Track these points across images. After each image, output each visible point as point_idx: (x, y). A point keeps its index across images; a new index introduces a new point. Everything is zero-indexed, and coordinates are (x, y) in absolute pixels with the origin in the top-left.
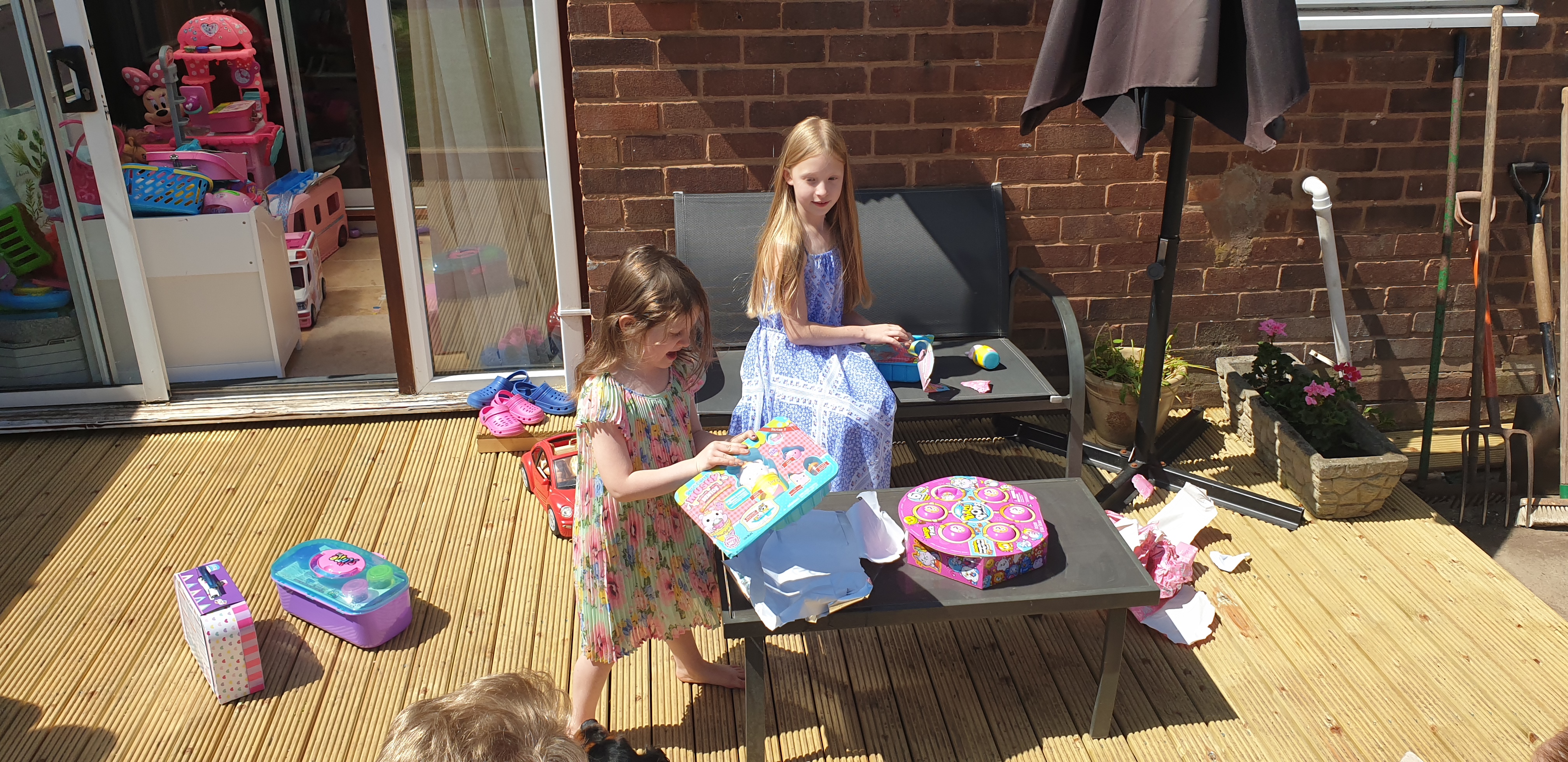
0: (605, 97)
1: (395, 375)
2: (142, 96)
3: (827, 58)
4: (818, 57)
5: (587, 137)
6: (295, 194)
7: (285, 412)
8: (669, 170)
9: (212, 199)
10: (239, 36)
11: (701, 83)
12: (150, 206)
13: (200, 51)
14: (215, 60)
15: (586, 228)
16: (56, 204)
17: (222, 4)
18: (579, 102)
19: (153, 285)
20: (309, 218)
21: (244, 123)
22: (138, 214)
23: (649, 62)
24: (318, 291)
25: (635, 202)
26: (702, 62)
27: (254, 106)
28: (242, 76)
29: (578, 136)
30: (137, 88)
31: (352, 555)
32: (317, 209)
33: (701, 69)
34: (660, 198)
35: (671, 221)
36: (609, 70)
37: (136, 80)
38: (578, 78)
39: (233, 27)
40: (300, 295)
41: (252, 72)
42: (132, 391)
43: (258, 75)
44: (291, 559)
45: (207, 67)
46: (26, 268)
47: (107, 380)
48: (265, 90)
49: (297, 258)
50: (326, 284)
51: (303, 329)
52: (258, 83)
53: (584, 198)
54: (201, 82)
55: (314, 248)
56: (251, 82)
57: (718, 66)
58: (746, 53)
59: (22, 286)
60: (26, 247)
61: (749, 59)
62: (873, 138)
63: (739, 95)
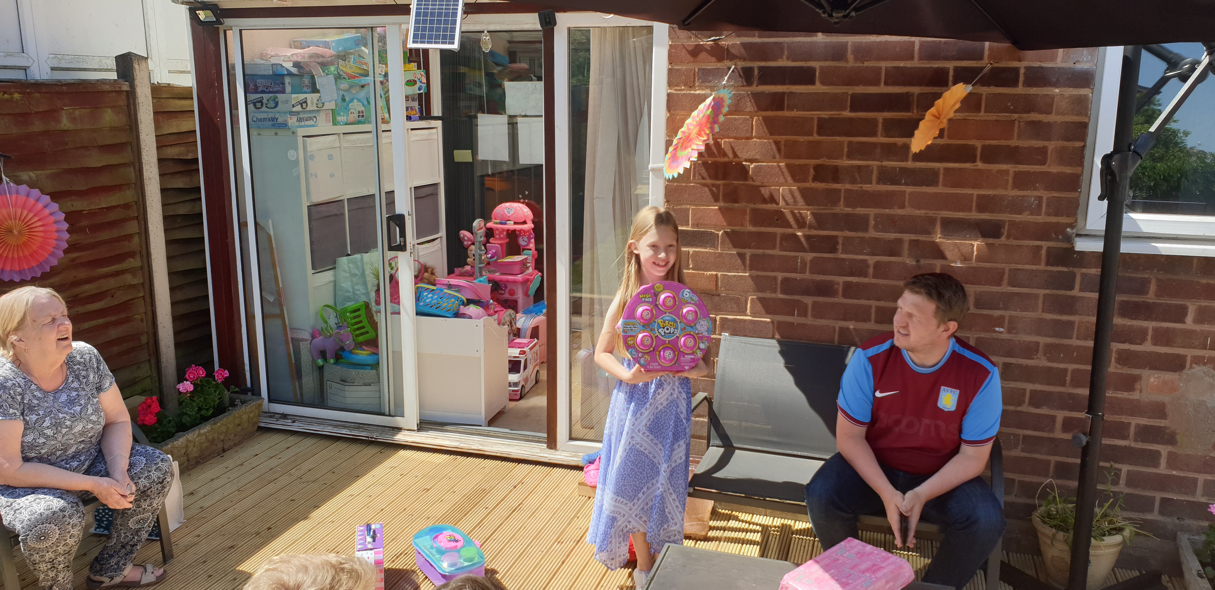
1: (545, 435)
2: (467, 248)
3: (840, 251)
4: (834, 250)
7: (476, 448)
8: (721, 318)
9: (463, 310)
10: (525, 216)
11: (749, 262)
12: (427, 310)
13: (501, 223)
14: (510, 230)
16: (380, 303)
17: (520, 196)
19: (420, 357)
21: (517, 269)
22: (418, 313)
23: (713, 246)
26: (749, 248)
27: (526, 259)
28: (524, 240)
30: (466, 243)
31: (458, 537)
33: (748, 252)
34: (713, 336)
35: (717, 354)
36: (689, 249)
37: (466, 238)
39: (522, 210)
40: (514, 378)
41: (529, 239)
42: (399, 421)
43: (533, 240)
44: (426, 534)
45: (505, 233)
46: (361, 339)
47: (387, 413)
48: (536, 250)
49: (520, 354)
51: (511, 400)
52: (532, 245)
54: (500, 242)
55: (534, 350)
56: (527, 245)
57: (760, 251)
58: (781, 244)
59: (357, 349)
60: (363, 327)
61: (783, 249)
62: (873, 310)
63: (774, 271)
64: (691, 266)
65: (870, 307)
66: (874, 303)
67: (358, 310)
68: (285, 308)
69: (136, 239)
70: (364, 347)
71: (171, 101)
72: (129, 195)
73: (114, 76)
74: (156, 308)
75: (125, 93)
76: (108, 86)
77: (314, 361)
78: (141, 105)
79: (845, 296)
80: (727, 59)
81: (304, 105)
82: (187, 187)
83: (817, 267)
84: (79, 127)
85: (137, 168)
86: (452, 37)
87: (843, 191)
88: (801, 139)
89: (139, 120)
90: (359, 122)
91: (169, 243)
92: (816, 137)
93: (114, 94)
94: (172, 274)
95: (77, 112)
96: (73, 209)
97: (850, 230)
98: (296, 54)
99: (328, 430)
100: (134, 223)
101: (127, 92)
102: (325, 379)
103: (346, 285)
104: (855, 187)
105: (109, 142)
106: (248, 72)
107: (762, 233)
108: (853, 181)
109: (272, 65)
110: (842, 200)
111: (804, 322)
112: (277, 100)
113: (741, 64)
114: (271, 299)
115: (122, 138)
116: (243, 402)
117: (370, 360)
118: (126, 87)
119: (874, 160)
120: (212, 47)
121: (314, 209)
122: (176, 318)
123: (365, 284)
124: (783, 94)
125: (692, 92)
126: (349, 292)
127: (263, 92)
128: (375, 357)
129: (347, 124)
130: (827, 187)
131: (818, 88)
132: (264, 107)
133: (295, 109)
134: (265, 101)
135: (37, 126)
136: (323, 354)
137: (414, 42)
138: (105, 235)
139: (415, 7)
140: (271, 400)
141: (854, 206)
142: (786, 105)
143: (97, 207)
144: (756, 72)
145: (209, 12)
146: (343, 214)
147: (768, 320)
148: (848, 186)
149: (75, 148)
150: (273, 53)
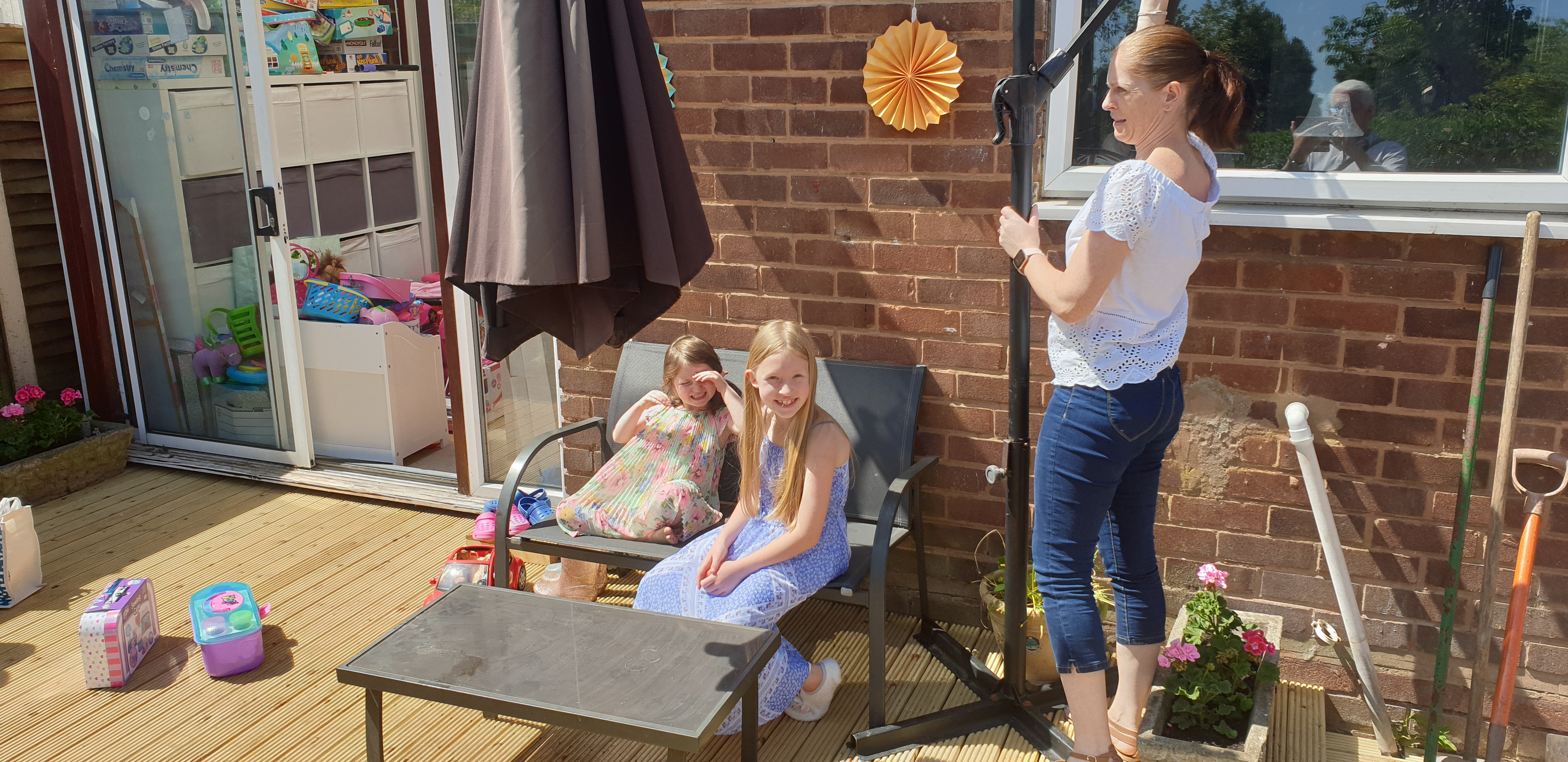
1: (455, 476)
12: (314, 312)
19: (310, 374)
31: (239, 598)
47: (278, 445)
65: (796, 301)
66: (800, 297)
67: (248, 314)
68: (159, 313)
70: (251, 362)
79: (765, 287)
81: (171, 49)
83: (731, 249)
87: (752, 145)
88: (696, 74)
92: (713, 72)
97: (765, 199)
99: (207, 467)
102: (213, 403)
103: (246, 283)
104: (766, 140)
106: (91, 6)
108: (763, 132)
110: (752, 157)
111: (721, 323)
112: (132, 43)
114: (141, 300)
116: (105, 431)
117: (259, 378)
119: (786, 101)
121: (192, 185)
124: (670, 12)
126: (251, 291)
127: (116, 32)
128: (264, 374)
130: (734, 140)
132: (116, 52)
133: (156, 55)
134: (117, 44)
140: (149, 429)
141: (767, 168)
142: (677, 30)
147: (680, 320)
148: (758, 139)
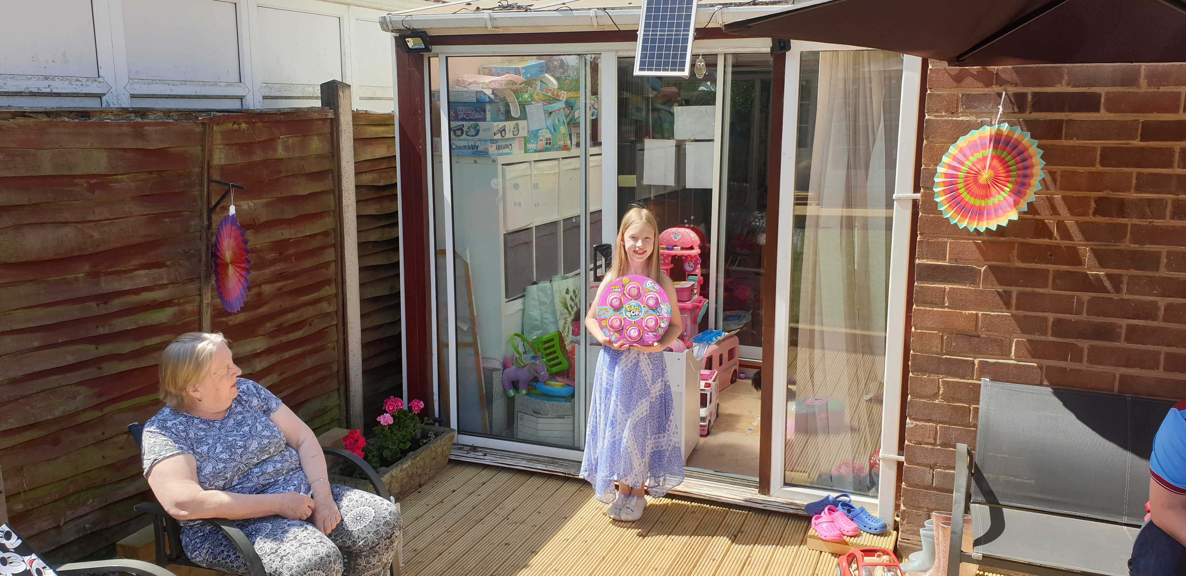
0: (937, 304)
1: (758, 480)
3: (1125, 291)
5: (919, 331)
6: (709, 344)
8: (980, 362)
10: (692, 242)
11: (1014, 301)
13: (668, 249)
14: (676, 255)
15: (909, 396)
16: (578, 334)
17: (686, 221)
18: (917, 306)
20: (715, 362)
21: (686, 296)
23: (974, 282)
24: (714, 411)
25: (949, 382)
26: (1016, 286)
27: (693, 285)
28: (689, 266)
29: (913, 329)
32: (721, 356)
33: (1015, 290)
34: (970, 381)
35: (977, 401)
36: (943, 286)
38: (918, 289)
39: (689, 236)
40: (703, 412)
41: (696, 264)
43: (699, 266)
45: (670, 259)
46: (555, 370)
48: (702, 275)
49: (705, 387)
50: (720, 407)
51: (701, 436)
52: (698, 271)
53: (911, 374)
54: (666, 268)
55: (716, 382)
56: (694, 270)
57: (1029, 290)
58: (1054, 282)
59: (551, 380)
60: (557, 358)
61: (1055, 287)
62: (1162, 357)
63: (1044, 312)
64: (947, 304)
65: (1159, 353)
66: (1164, 349)
67: (552, 340)
68: (478, 337)
69: (333, 267)
70: (558, 378)
71: (367, 128)
72: (328, 223)
73: (318, 104)
74: (347, 336)
75: (329, 121)
76: (316, 114)
77: (505, 391)
78: (343, 132)
79: (1128, 340)
80: (996, 84)
81: (503, 132)
82: (378, 214)
83: (1095, 307)
84: (291, 155)
85: (337, 195)
86: (683, 64)
87: (1129, 227)
88: (1080, 169)
89: (341, 147)
90: (546, 150)
91: (362, 269)
92: (1099, 168)
93: (320, 122)
94: (363, 301)
95: (290, 141)
96: (283, 237)
97: (1137, 269)
98: (495, 81)
99: (522, 464)
100: (331, 251)
101: (331, 119)
102: (516, 410)
103: (535, 313)
104: (1144, 222)
105: (315, 169)
106: (451, 100)
107: (1033, 269)
108: (1143, 216)
109: (477, 92)
110: (1129, 235)
111: (1078, 368)
112: (478, 128)
113: (1012, 90)
114: (465, 327)
115: (326, 165)
116: (436, 435)
117: (565, 391)
118: (331, 115)
119: (1169, 193)
120: (417, 74)
121: (509, 238)
122: (365, 346)
123: (554, 313)
124: (1061, 121)
125: (954, 119)
126: (538, 320)
127: (463, 119)
128: (571, 388)
129: (536, 151)
130: (1110, 221)
131: (1103, 115)
132: (464, 134)
133: (496, 137)
134: (465, 129)
135: (258, 156)
136: (515, 385)
137: (640, 70)
138: (307, 263)
139: (642, 33)
140: (460, 432)
141: (1143, 243)
142: (1064, 133)
143: (302, 235)
144: (1030, 98)
145: (419, 40)
146: (531, 242)
147: (1035, 365)
148: (1135, 221)
149: (287, 177)
150: (471, 80)
